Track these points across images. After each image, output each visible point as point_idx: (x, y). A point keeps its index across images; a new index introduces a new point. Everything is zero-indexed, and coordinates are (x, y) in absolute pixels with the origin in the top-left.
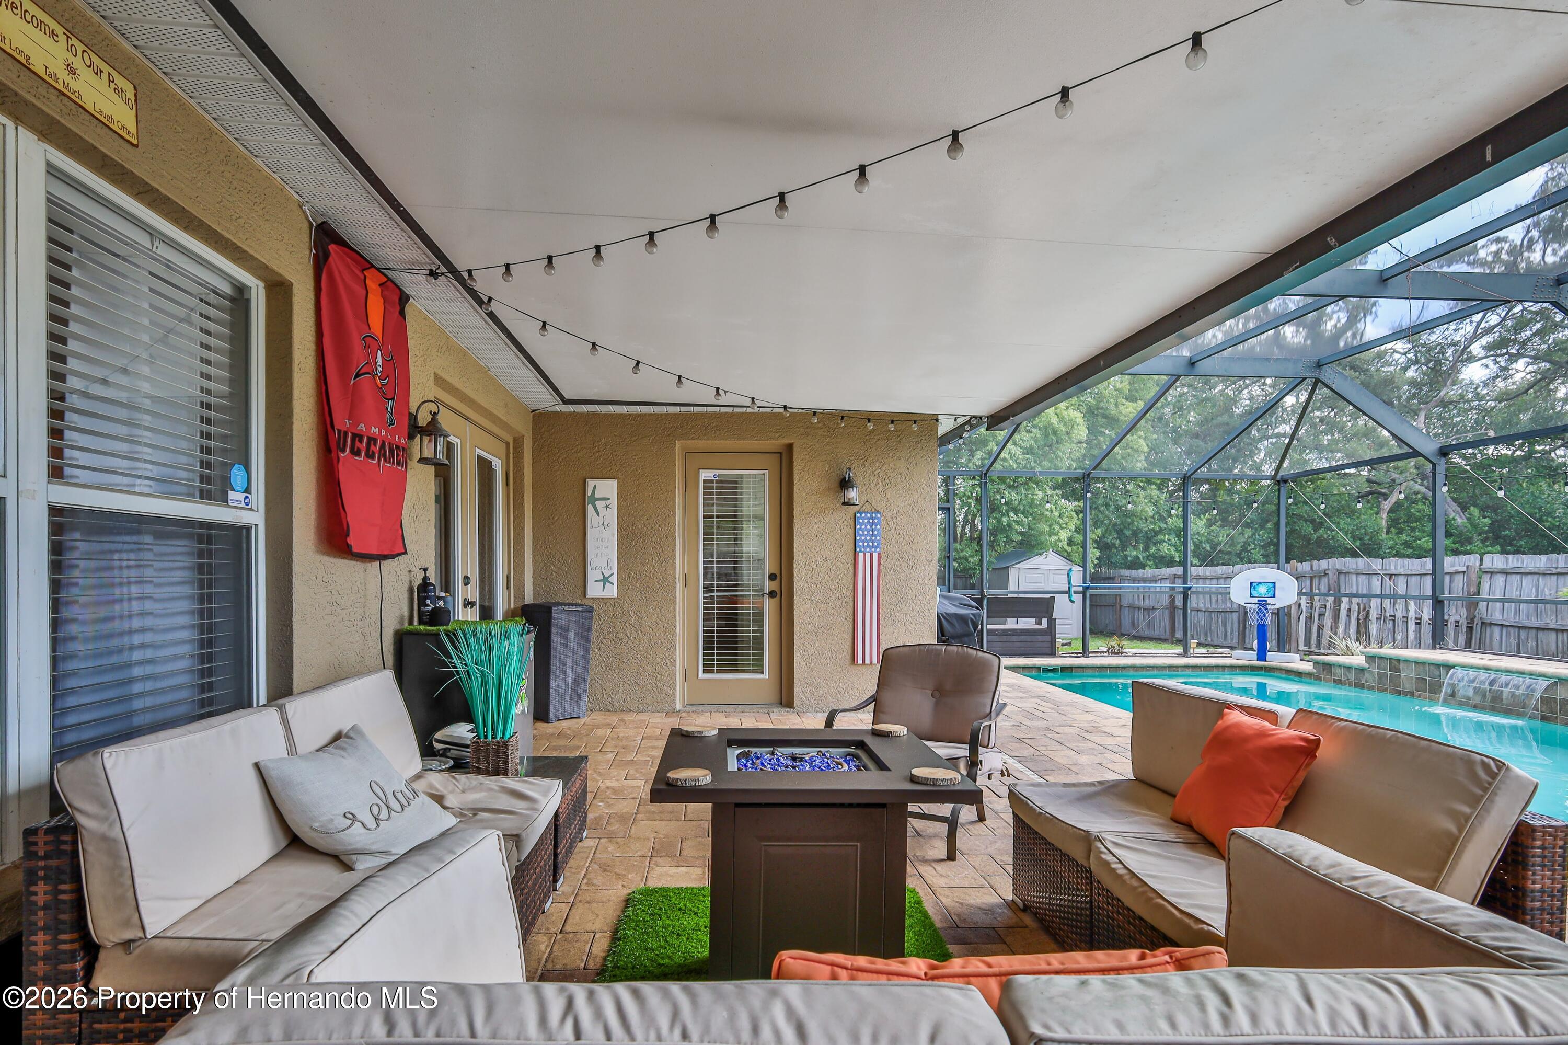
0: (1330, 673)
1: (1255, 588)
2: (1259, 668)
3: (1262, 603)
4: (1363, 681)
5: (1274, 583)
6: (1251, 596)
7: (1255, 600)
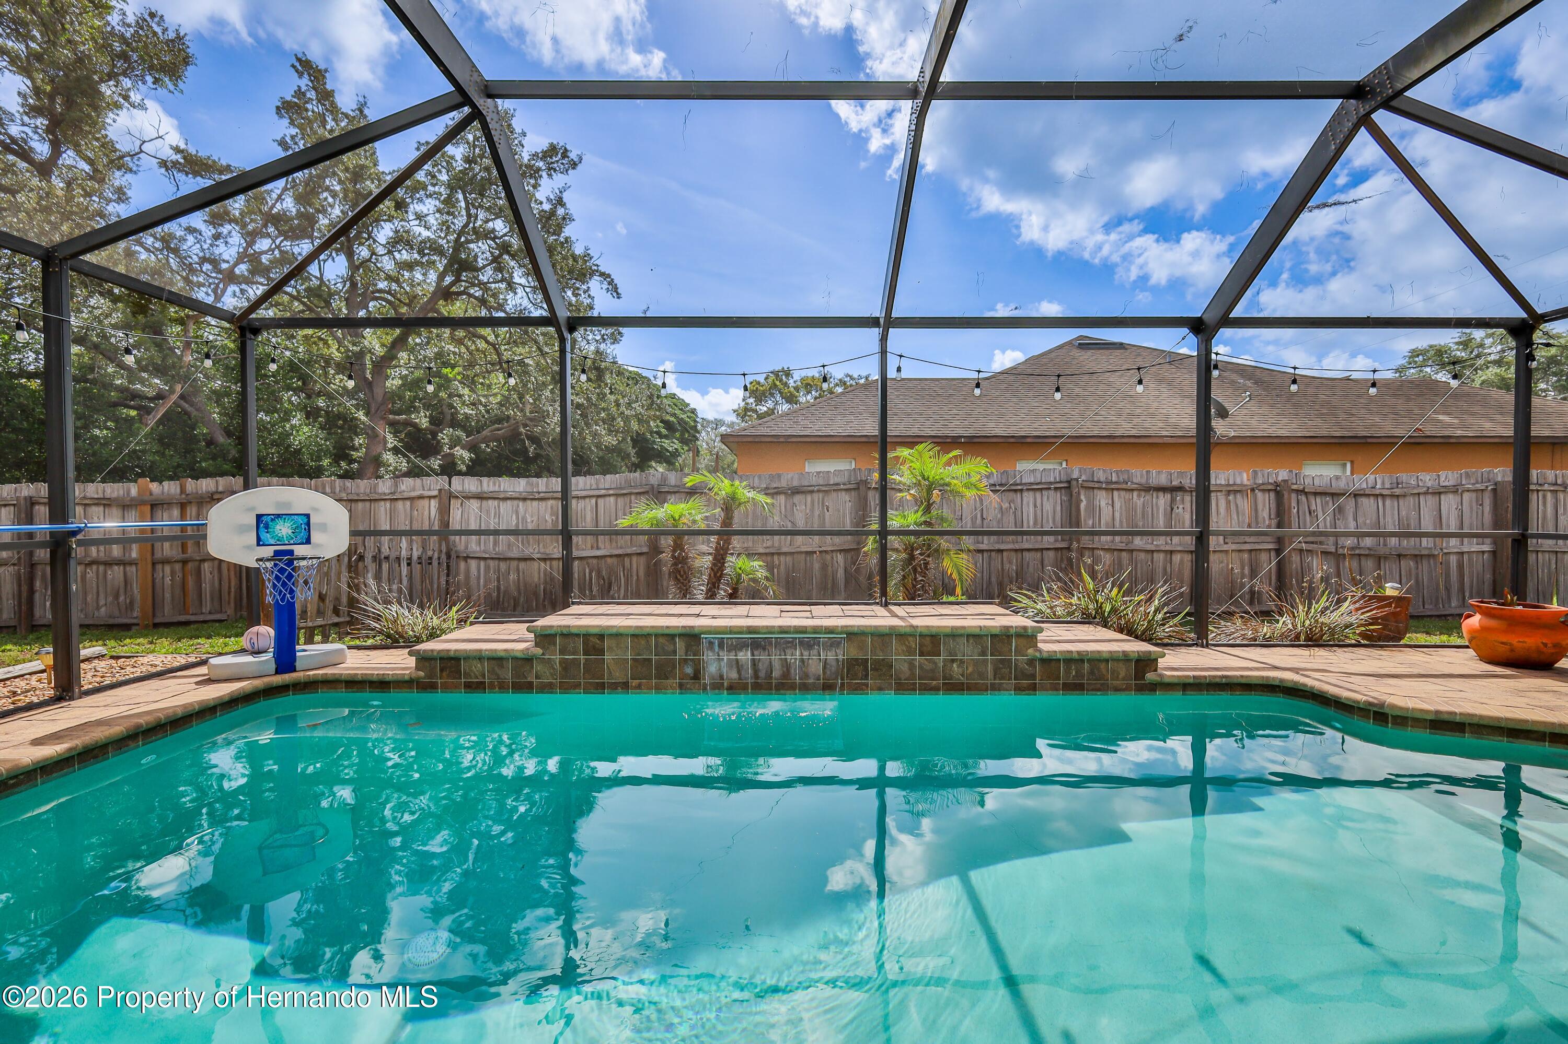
0: (457, 673)
1: (267, 527)
2: (282, 689)
3: (285, 558)
4: (531, 678)
5: (308, 516)
6: (259, 542)
7: (268, 552)
